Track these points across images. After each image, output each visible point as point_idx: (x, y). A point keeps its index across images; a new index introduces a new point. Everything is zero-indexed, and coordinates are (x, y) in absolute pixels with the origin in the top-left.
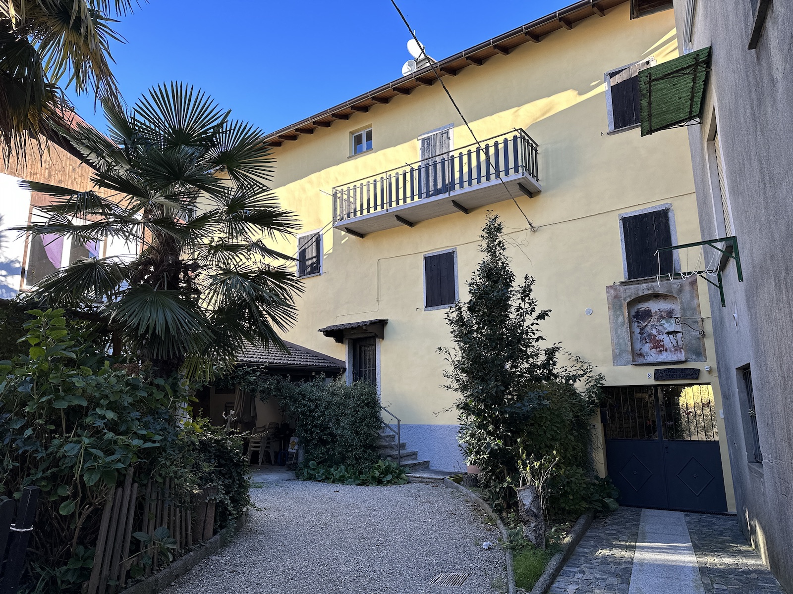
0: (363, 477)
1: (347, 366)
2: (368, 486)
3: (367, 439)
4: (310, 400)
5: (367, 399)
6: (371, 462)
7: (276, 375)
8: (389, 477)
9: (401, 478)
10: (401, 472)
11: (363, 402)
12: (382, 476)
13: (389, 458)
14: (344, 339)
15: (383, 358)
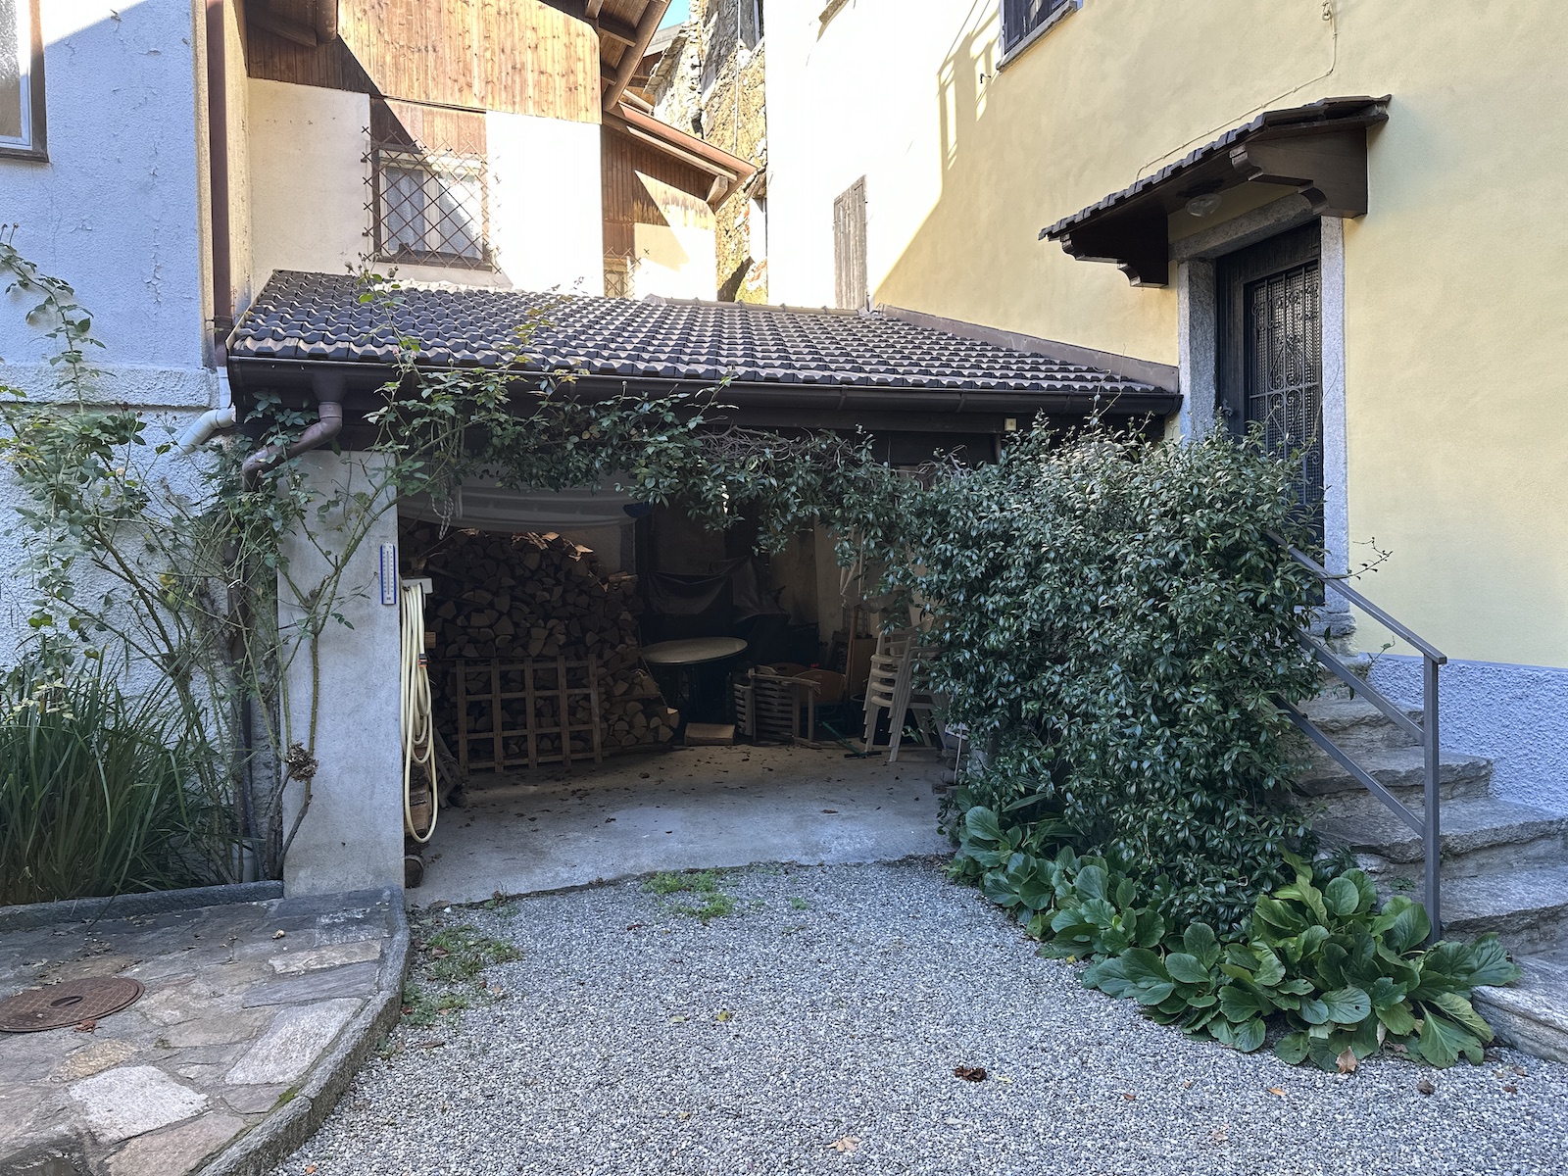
0: (1182, 964)
1: (1185, 390)
2: (1204, 1032)
3: (1223, 747)
4: (965, 541)
5: (1222, 527)
6: (1247, 870)
7: (817, 433)
8: (1350, 1006)
9: (1437, 1012)
10: (1449, 972)
11: (1198, 543)
12: (1303, 987)
13: (1367, 863)
14: (1173, 264)
15: (1358, 317)
